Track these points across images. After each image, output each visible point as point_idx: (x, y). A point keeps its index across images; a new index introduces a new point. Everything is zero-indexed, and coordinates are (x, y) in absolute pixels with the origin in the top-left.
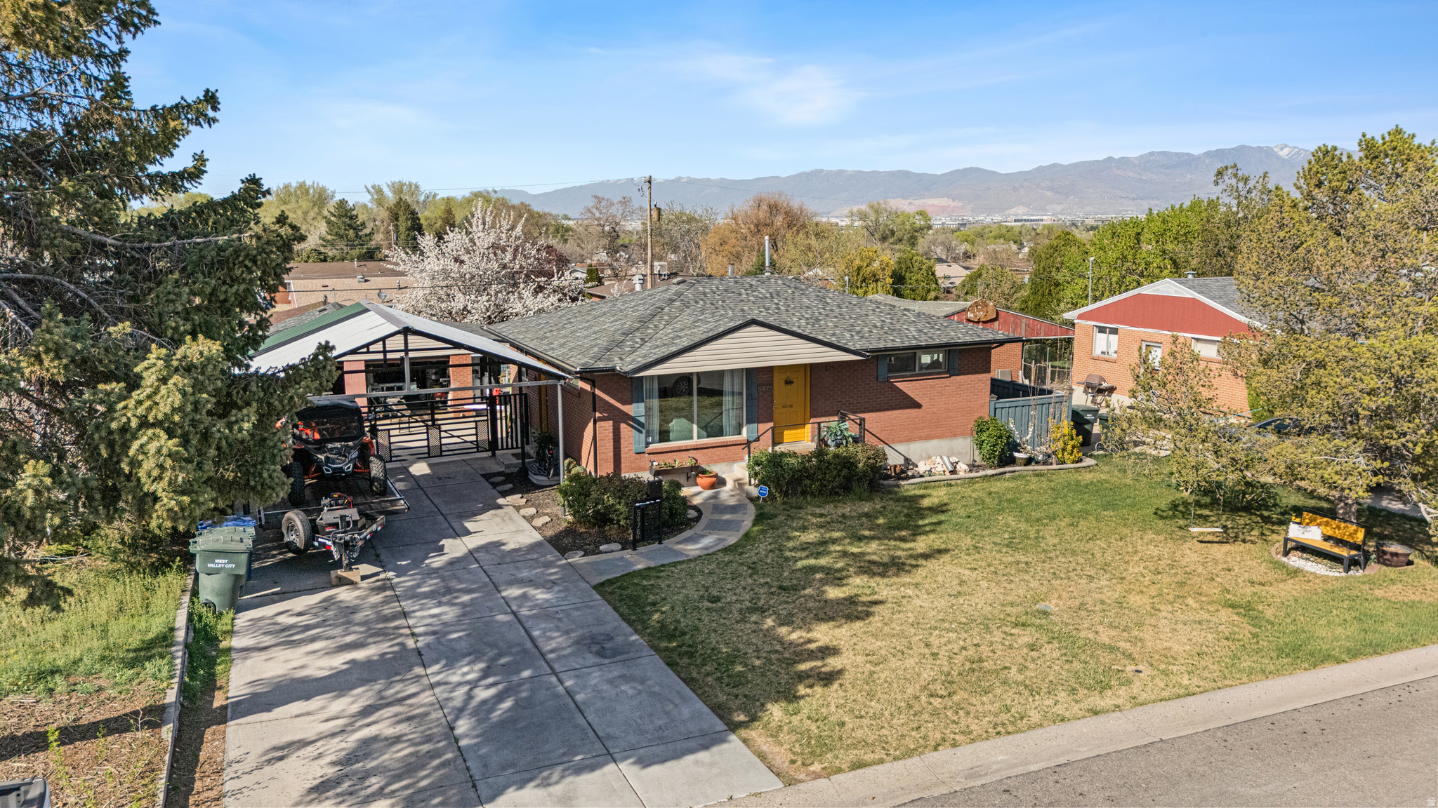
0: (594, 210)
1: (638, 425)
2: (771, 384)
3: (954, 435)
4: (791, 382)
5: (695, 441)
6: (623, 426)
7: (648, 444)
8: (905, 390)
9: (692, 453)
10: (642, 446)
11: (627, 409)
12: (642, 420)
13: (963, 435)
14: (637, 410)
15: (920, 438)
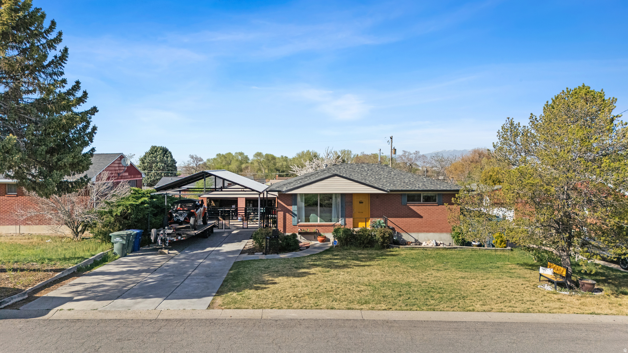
0: (403, 157)
1: (293, 215)
2: (352, 202)
3: (441, 231)
4: (362, 203)
5: (319, 223)
6: (287, 214)
7: (298, 222)
8: (415, 210)
9: (317, 228)
10: (295, 223)
11: (289, 207)
12: (296, 213)
13: (446, 232)
14: (294, 208)
15: (424, 231)
